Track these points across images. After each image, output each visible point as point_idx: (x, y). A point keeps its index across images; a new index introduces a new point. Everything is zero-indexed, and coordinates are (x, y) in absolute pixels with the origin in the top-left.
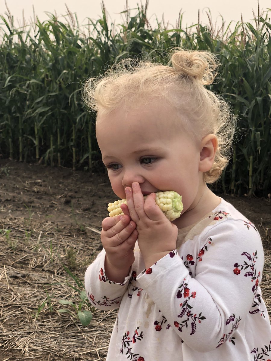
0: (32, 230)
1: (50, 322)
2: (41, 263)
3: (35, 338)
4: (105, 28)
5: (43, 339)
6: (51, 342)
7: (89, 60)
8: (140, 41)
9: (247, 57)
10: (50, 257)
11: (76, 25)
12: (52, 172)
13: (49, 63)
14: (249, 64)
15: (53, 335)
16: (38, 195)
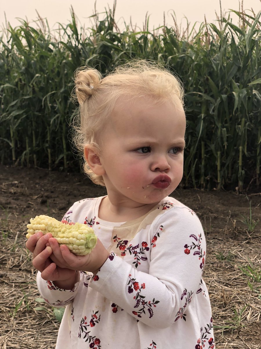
0: (9, 231)
1: (27, 319)
2: (18, 262)
3: (13, 336)
4: (75, 32)
5: (21, 337)
6: (28, 339)
7: (61, 63)
8: (109, 44)
9: (212, 56)
10: (27, 257)
11: (47, 29)
12: (28, 173)
13: (22, 67)
14: (214, 63)
15: (30, 333)
16: (15, 196)
